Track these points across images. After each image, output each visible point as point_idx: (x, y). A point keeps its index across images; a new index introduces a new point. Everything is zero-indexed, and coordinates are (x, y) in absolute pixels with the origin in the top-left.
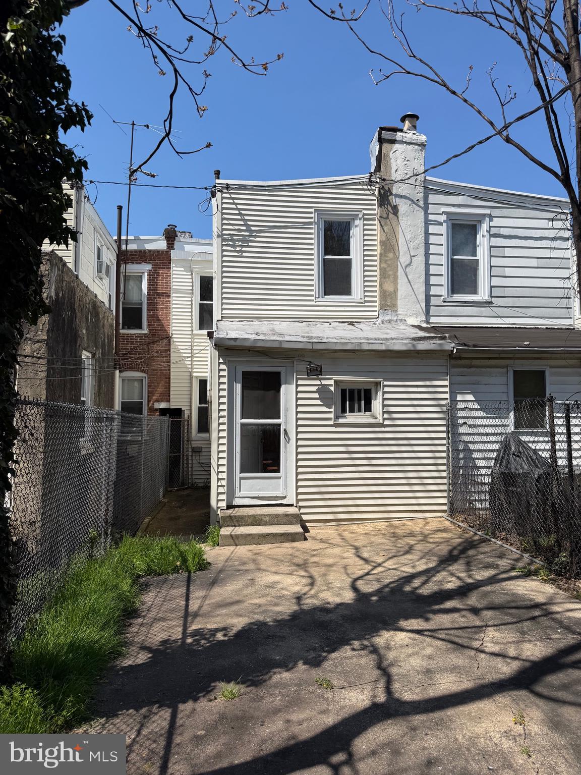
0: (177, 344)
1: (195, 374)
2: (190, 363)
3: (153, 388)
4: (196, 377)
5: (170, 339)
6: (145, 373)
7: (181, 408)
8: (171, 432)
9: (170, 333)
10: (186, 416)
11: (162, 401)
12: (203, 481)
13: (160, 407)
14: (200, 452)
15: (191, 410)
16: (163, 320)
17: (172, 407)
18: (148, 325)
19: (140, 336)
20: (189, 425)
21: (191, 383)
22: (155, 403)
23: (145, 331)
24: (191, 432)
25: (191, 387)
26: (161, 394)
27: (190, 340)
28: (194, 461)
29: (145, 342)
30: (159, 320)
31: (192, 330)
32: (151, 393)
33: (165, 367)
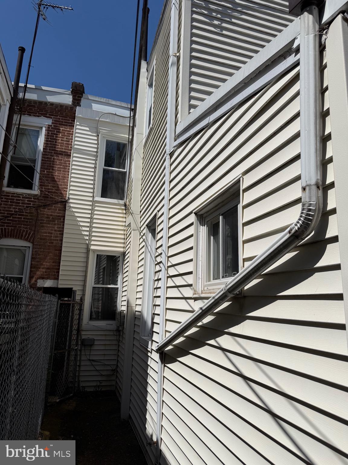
0: (74, 210)
1: (92, 247)
2: (87, 233)
3: (38, 262)
4: (94, 251)
5: (65, 205)
6: (29, 241)
7: (72, 288)
8: (59, 319)
9: (66, 197)
10: (78, 298)
11: (47, 279)
12: (94, 384)
13: (45, 286)
14: (91, 346)
15: (84, 291)
16: (59, 182)
17: (60, 286)
18: (40, 185)
19: (29, 196)
20: (81, 310)
21: (87, 258)
22: (39, 281)
23: (36, 191)
24: (82, 319)
25: (87, 262)
26: (48, 268)
27: (90, 208)
28: (83, 358)
29: (34, 205)
30: (54, 180)
31: (93, 197)
32: (34, 267)
33: (56, 237)
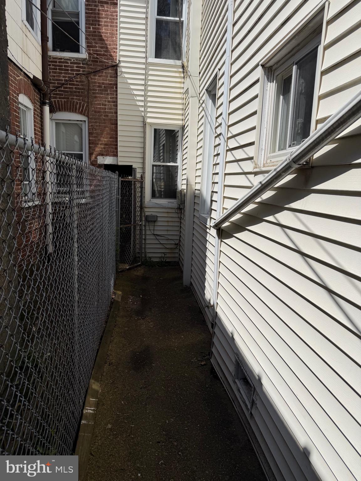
0: (126, 76)
1: (149, 120)
2: (142, 104)
3: (95, 137)
4: (151, 124)
5: (117, 69)
6: (84, 115)
7: (132, 166)
8: (122, 196)
9: (116, 59)
10: (138, 176)
11: (107, 155)
12: (160, 255)
13: (106, 163)
14: (155, 221)
15: (143, 168)
16: (107, 40)
17: (120, 164)
18: (88, 46)
19: (77, 61)
20: (142, 188)
21: (144, 132)
22: (98, 157)
23: (83, 55)
24: (144, 197)
25: (144, 138)
26: (106, 144)
27: (143, 72)
28: (148, 232)
29: (83, 71)
30: (102, 40)
31: (146, 58)
32: (93, 143)
33: (111, 109)
